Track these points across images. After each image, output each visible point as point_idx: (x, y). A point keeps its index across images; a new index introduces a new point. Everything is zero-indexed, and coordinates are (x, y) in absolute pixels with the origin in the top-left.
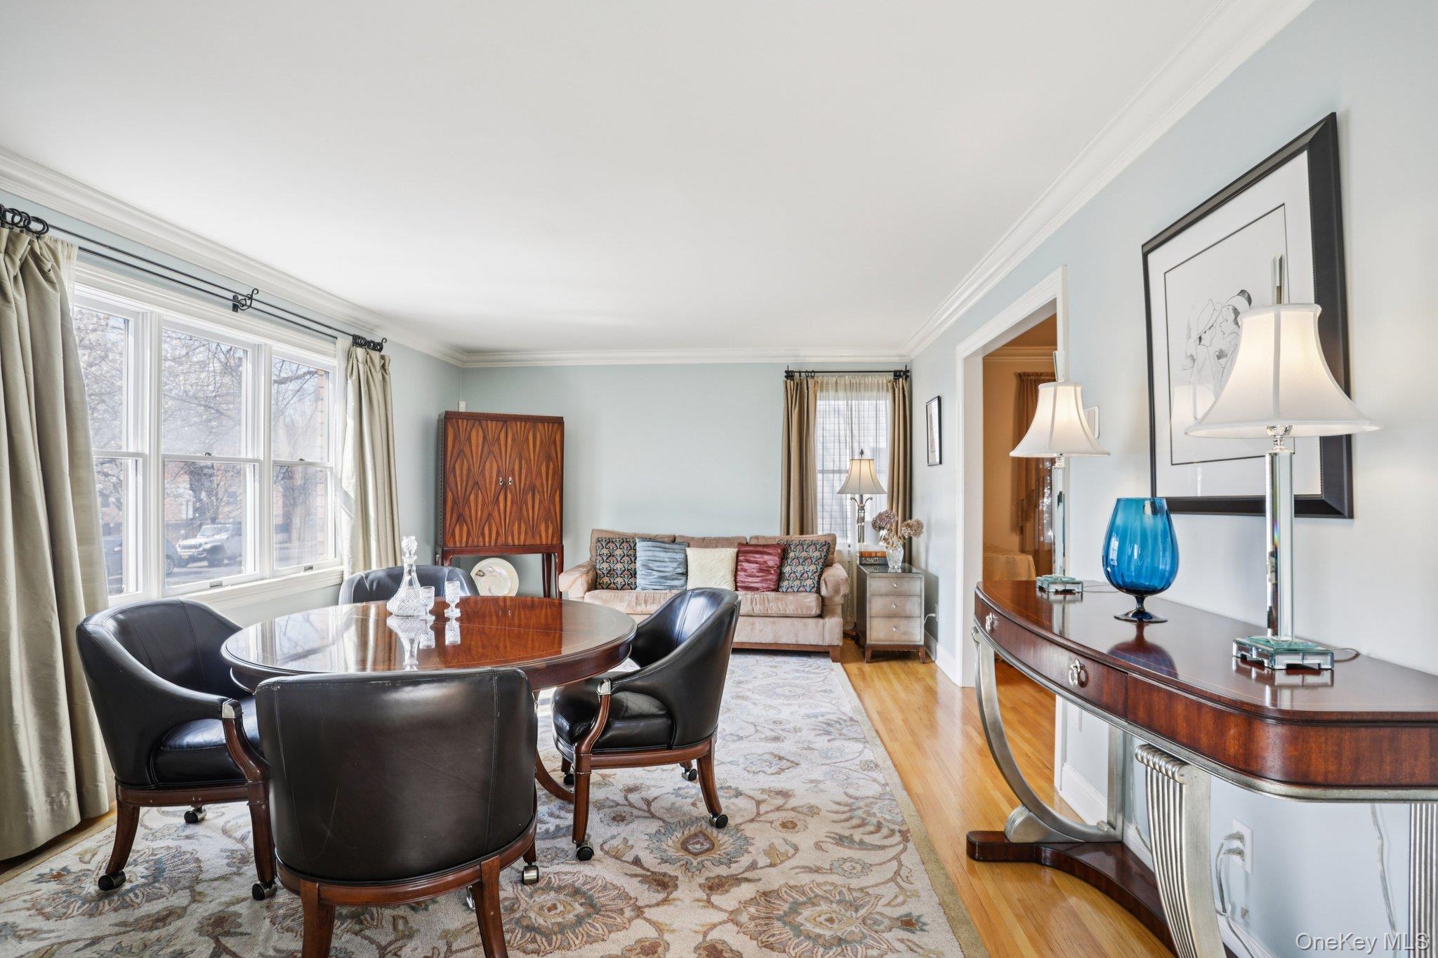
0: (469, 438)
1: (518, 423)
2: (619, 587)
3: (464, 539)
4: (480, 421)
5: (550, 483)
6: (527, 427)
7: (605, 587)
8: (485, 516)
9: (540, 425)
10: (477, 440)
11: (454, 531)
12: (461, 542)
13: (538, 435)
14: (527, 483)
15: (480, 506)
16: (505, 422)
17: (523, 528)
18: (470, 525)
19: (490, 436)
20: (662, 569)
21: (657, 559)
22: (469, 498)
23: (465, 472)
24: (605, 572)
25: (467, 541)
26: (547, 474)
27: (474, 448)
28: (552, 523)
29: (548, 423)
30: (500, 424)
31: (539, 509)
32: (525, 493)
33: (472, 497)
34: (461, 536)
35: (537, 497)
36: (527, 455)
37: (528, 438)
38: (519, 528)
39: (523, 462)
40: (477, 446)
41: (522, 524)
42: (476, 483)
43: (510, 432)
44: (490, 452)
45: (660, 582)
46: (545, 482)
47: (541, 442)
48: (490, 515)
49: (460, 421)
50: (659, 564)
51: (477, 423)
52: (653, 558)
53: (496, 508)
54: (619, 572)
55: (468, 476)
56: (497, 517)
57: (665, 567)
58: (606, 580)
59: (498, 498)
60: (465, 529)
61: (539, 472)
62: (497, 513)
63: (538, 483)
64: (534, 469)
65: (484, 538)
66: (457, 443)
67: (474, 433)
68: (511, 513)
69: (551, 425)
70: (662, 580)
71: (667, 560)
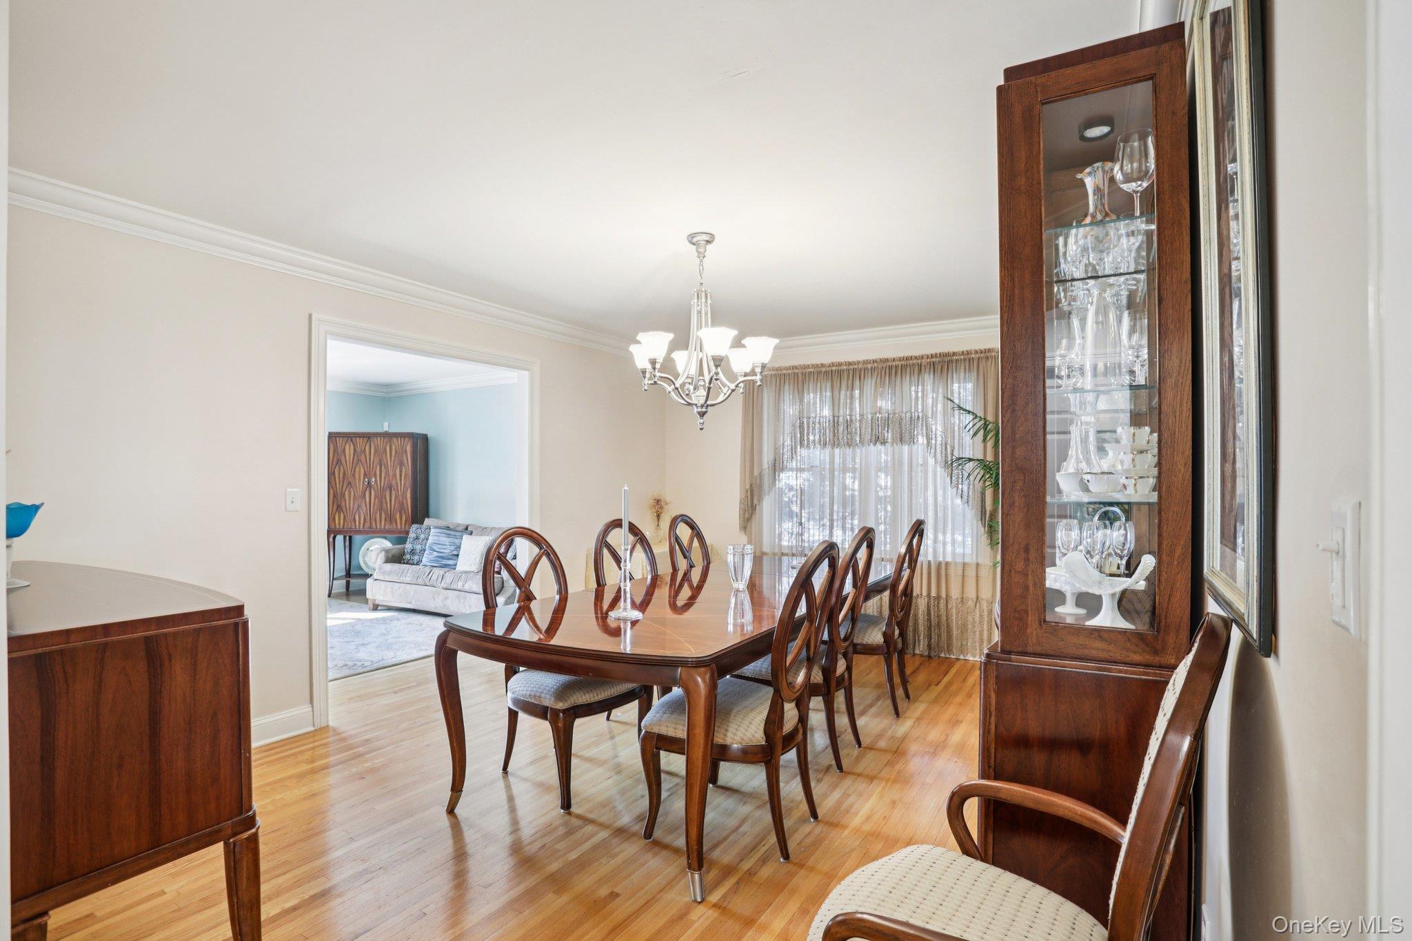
0: (344, 451)
1: (379, 438)
2: (415, 563)
3: (342, 521)
4: (351, 437)
5: (403, 482)
6: (385, 441)
7: (406, 562)
8: (356, 507)
9: (395, 439)
10: (350, 452)
11: (334, 517)
12: (340, 525)
13: (394, 447)
14: (386, 482)
15: (352, 499)
16: (369, 438)
17: (383, 516)
18: (346, 514)
19: (358, 449)
20: (442, 551)
21: (440, 542)
22: (345, 494)
23: (341, 475)
24: (409, 551)
25: (344, 525)
26: (401, 476)
27: (347, 458)
28: (405, 513)
29: (401, 437)
30: (366, 440)
31: (395, 502)
32: (384, 490)
33: (347, 493)
34: (339, 520)
35: (393, 493)
36: (386, 463)
37: (385, 449)
38: (381, 516)
39: (383, 467)
40: (350, 456)
41: (383, 513)
42: (350, 483)
43: (372, 444)
44: (359, 460)
45: (437, 561)
46: (399, 482)
47: (396, 452)
48: (359, 506)
49: (338, 438)
50: (440, 546)
51: (349, 439)
52: (438, 542)
53: (363, 501)
54: (418, 552)
55: (344, 477)
56: (364, 508)
57: (445, 549)
58: (408, 557)
59: (365, 493)
60: (342, 516)
61: (395, 475)
62: (364, 505)
63: (394, 483)
64: (391, 473)
65: (355, 522)
66: (336, 454)
67: (347, 447)
68: (374, 505)
69: (403, 439)
70: (439, 559)
71: (448, 543)
